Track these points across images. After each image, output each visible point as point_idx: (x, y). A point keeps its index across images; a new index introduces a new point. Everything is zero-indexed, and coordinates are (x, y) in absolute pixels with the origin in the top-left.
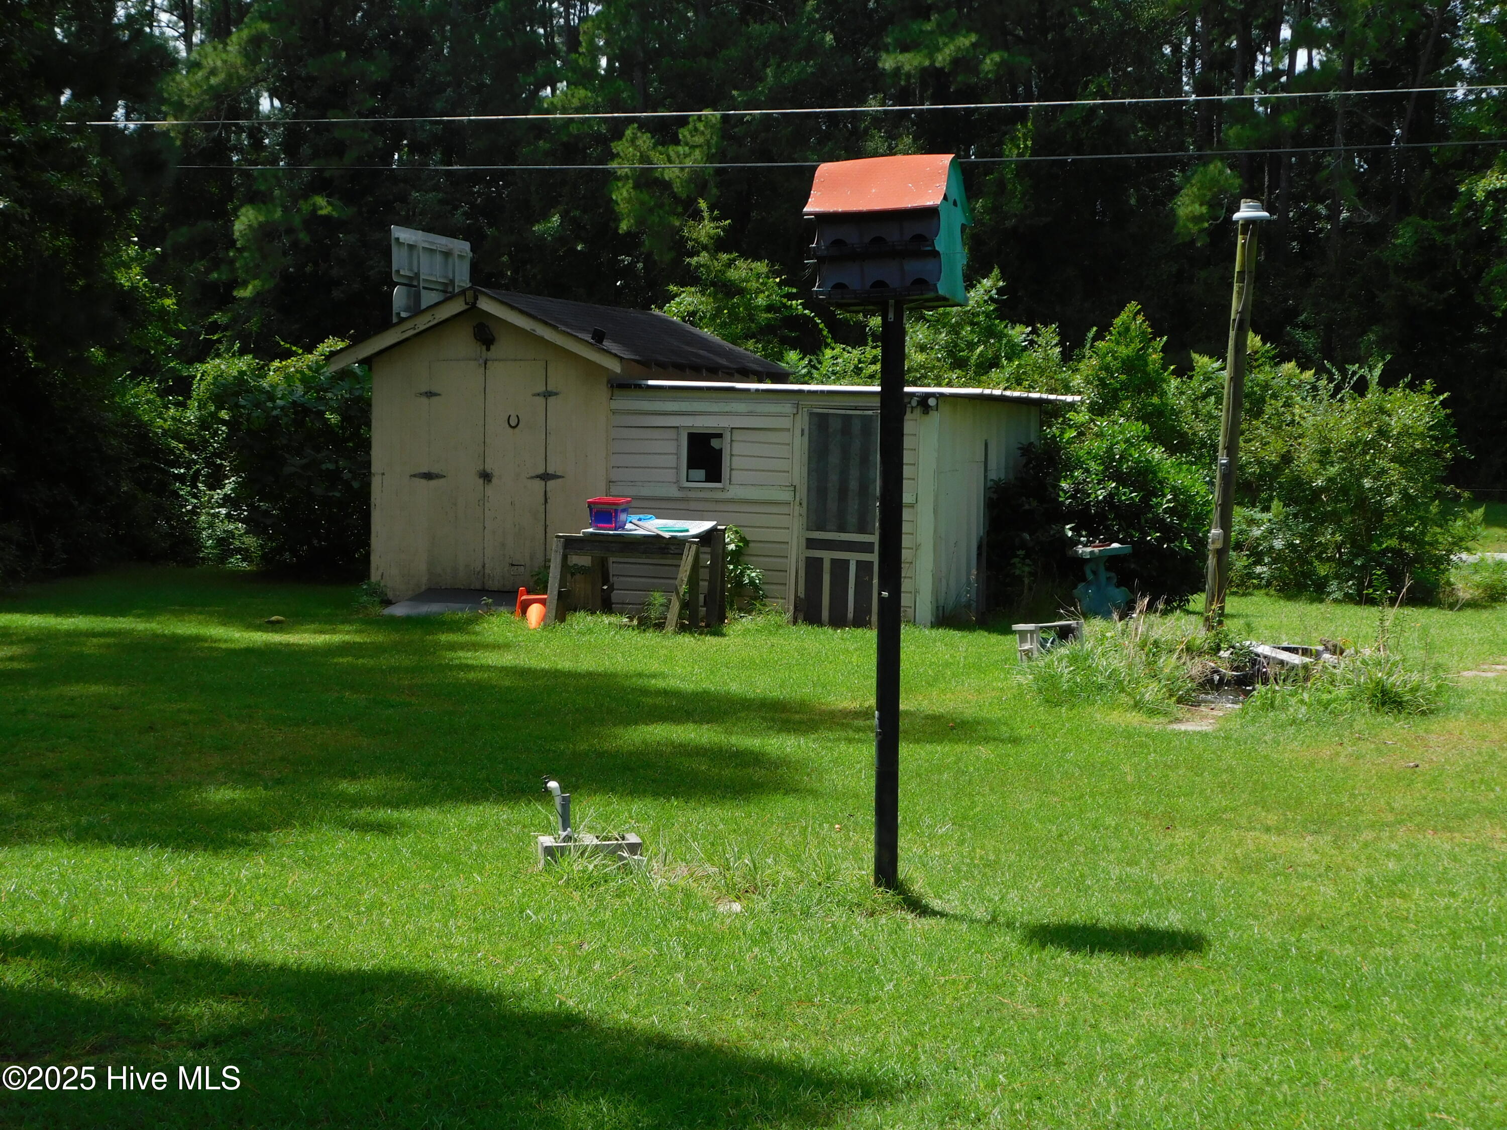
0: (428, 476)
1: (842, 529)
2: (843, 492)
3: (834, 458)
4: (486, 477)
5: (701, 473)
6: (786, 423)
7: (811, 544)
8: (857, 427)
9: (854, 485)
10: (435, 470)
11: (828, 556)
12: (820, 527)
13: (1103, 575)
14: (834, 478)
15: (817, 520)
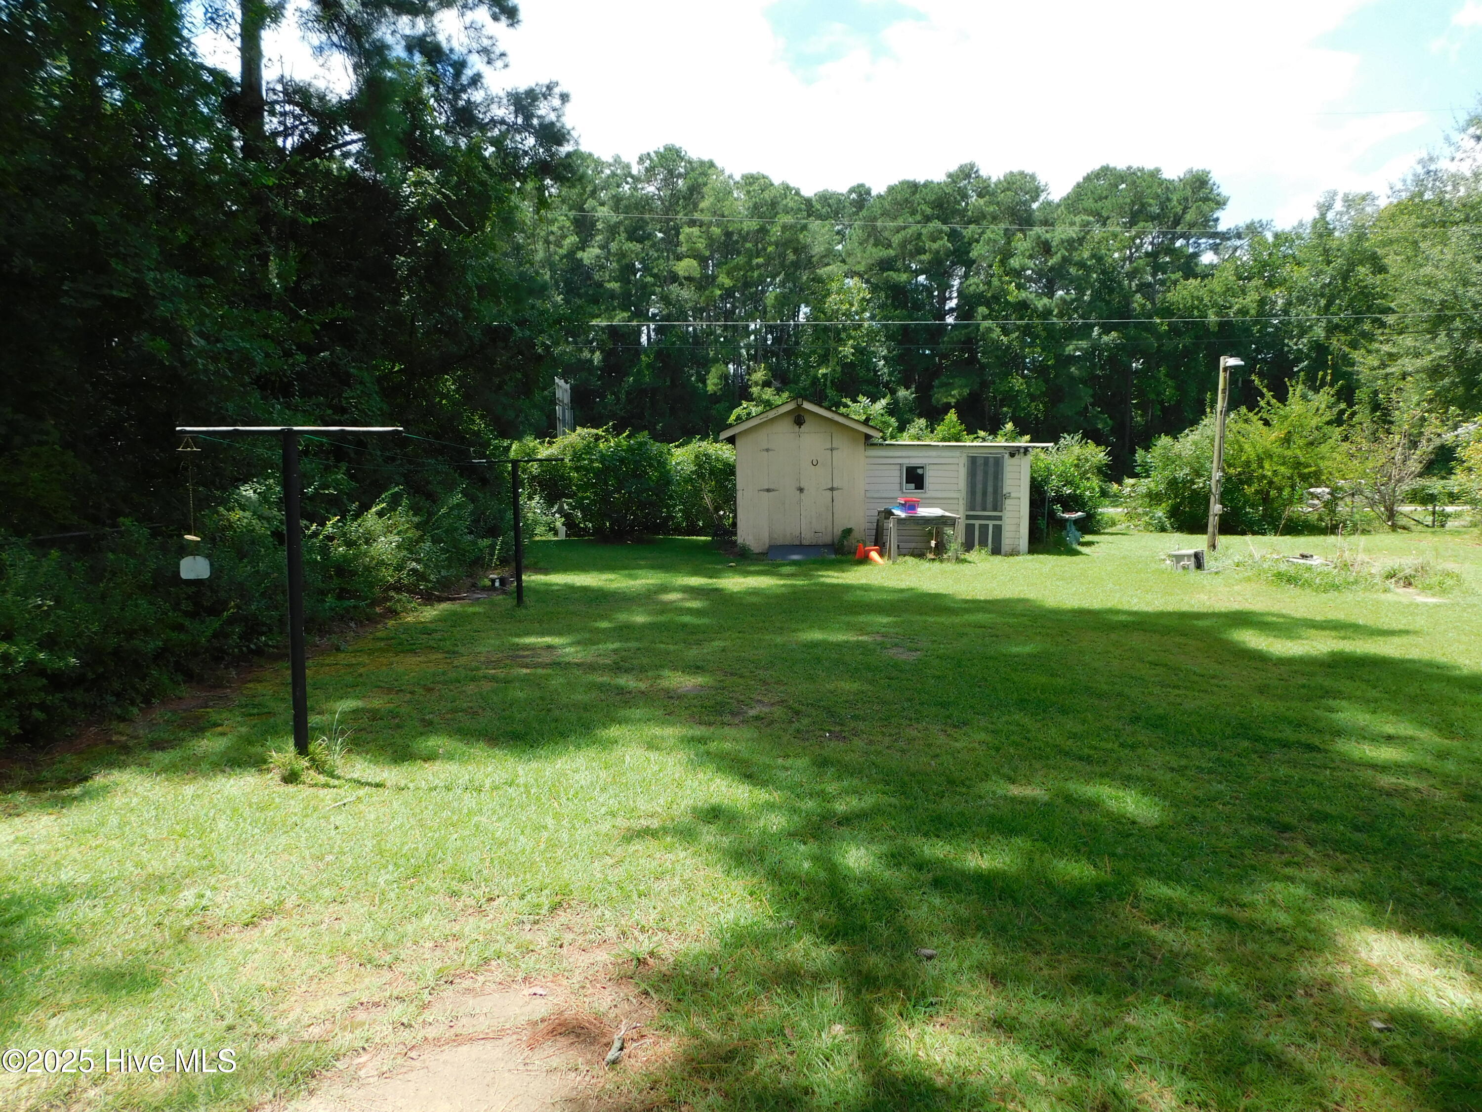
0: (768, 490)
1: (984, 510)
2: (984, 494)
3: (980, 477)
4: (801, 490)
5: (913, 486)
6: (955, 461)
7: (968, 517)
8: (991, 461)
9: (990, 489)
10: (771, 487)
11: (977, 523)
12: (973, 509)
13: (1073, 528)
14: (979, 487)
15: (971, 506)
